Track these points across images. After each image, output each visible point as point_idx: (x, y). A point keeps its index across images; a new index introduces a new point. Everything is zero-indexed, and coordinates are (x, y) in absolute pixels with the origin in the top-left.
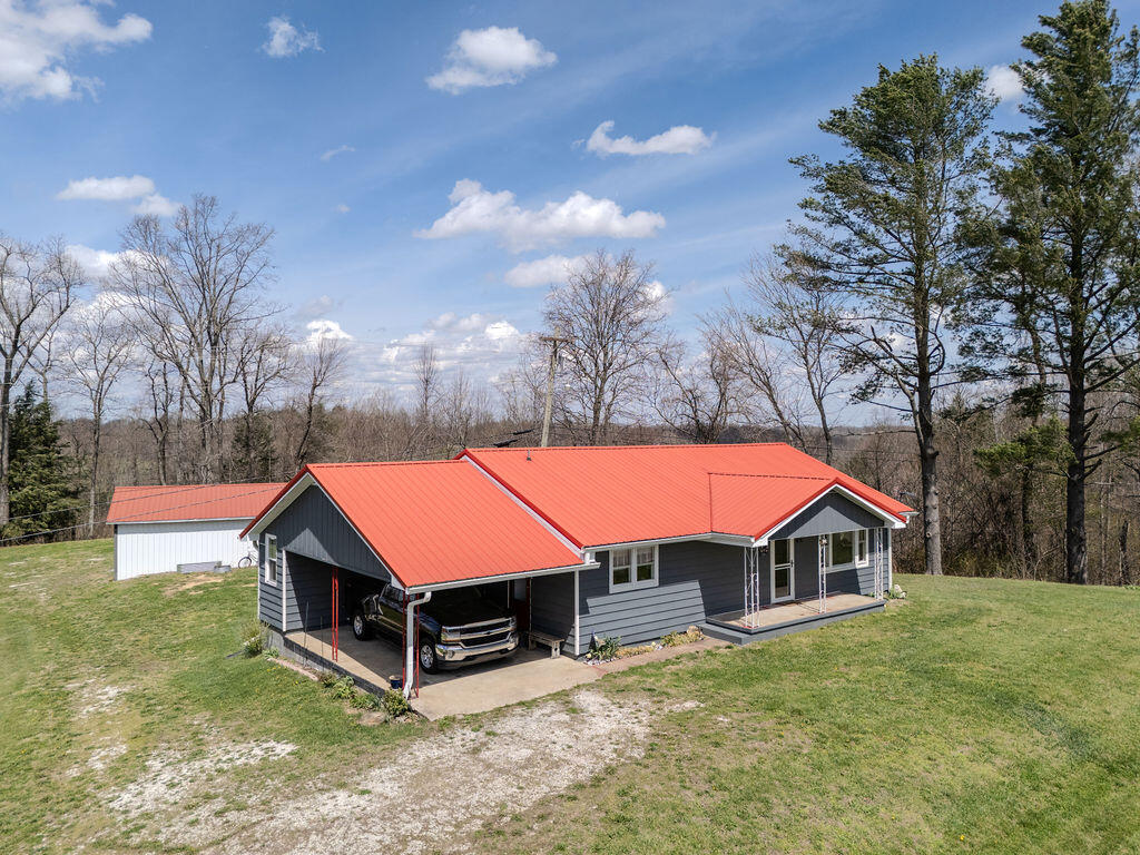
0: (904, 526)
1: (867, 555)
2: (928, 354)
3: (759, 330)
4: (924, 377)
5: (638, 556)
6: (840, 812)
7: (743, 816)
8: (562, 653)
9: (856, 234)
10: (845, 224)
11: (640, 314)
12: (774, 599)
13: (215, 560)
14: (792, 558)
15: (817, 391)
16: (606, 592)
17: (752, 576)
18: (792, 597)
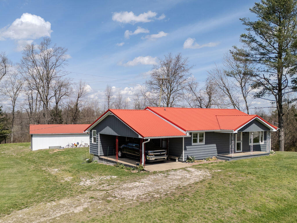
0: (276, 131)
1: (263, 141)
2: (282, 82)
3: (228, 75)
4: (280, 90)
5: (199, 136)
6: (266, 190)
7: (241, 189)
8: (179, 161)
9: (259, 45)
10: (255, 42)
11: (183, 74)
12: (236, 151)
13: (59, 145)
14: (242, 140)
15: (244, 95)
16: (191, 145)
17: (232, 142)
18: (241, 151)
